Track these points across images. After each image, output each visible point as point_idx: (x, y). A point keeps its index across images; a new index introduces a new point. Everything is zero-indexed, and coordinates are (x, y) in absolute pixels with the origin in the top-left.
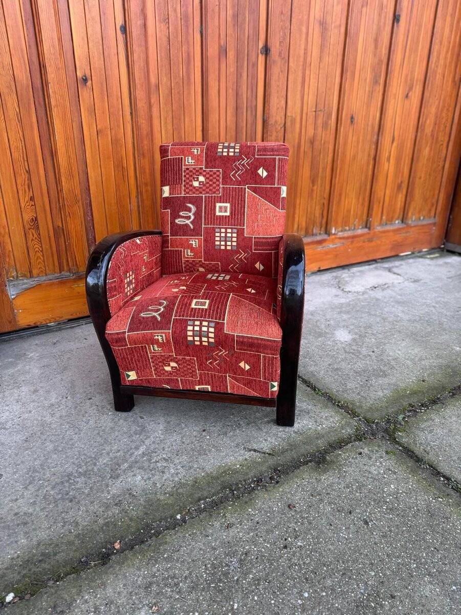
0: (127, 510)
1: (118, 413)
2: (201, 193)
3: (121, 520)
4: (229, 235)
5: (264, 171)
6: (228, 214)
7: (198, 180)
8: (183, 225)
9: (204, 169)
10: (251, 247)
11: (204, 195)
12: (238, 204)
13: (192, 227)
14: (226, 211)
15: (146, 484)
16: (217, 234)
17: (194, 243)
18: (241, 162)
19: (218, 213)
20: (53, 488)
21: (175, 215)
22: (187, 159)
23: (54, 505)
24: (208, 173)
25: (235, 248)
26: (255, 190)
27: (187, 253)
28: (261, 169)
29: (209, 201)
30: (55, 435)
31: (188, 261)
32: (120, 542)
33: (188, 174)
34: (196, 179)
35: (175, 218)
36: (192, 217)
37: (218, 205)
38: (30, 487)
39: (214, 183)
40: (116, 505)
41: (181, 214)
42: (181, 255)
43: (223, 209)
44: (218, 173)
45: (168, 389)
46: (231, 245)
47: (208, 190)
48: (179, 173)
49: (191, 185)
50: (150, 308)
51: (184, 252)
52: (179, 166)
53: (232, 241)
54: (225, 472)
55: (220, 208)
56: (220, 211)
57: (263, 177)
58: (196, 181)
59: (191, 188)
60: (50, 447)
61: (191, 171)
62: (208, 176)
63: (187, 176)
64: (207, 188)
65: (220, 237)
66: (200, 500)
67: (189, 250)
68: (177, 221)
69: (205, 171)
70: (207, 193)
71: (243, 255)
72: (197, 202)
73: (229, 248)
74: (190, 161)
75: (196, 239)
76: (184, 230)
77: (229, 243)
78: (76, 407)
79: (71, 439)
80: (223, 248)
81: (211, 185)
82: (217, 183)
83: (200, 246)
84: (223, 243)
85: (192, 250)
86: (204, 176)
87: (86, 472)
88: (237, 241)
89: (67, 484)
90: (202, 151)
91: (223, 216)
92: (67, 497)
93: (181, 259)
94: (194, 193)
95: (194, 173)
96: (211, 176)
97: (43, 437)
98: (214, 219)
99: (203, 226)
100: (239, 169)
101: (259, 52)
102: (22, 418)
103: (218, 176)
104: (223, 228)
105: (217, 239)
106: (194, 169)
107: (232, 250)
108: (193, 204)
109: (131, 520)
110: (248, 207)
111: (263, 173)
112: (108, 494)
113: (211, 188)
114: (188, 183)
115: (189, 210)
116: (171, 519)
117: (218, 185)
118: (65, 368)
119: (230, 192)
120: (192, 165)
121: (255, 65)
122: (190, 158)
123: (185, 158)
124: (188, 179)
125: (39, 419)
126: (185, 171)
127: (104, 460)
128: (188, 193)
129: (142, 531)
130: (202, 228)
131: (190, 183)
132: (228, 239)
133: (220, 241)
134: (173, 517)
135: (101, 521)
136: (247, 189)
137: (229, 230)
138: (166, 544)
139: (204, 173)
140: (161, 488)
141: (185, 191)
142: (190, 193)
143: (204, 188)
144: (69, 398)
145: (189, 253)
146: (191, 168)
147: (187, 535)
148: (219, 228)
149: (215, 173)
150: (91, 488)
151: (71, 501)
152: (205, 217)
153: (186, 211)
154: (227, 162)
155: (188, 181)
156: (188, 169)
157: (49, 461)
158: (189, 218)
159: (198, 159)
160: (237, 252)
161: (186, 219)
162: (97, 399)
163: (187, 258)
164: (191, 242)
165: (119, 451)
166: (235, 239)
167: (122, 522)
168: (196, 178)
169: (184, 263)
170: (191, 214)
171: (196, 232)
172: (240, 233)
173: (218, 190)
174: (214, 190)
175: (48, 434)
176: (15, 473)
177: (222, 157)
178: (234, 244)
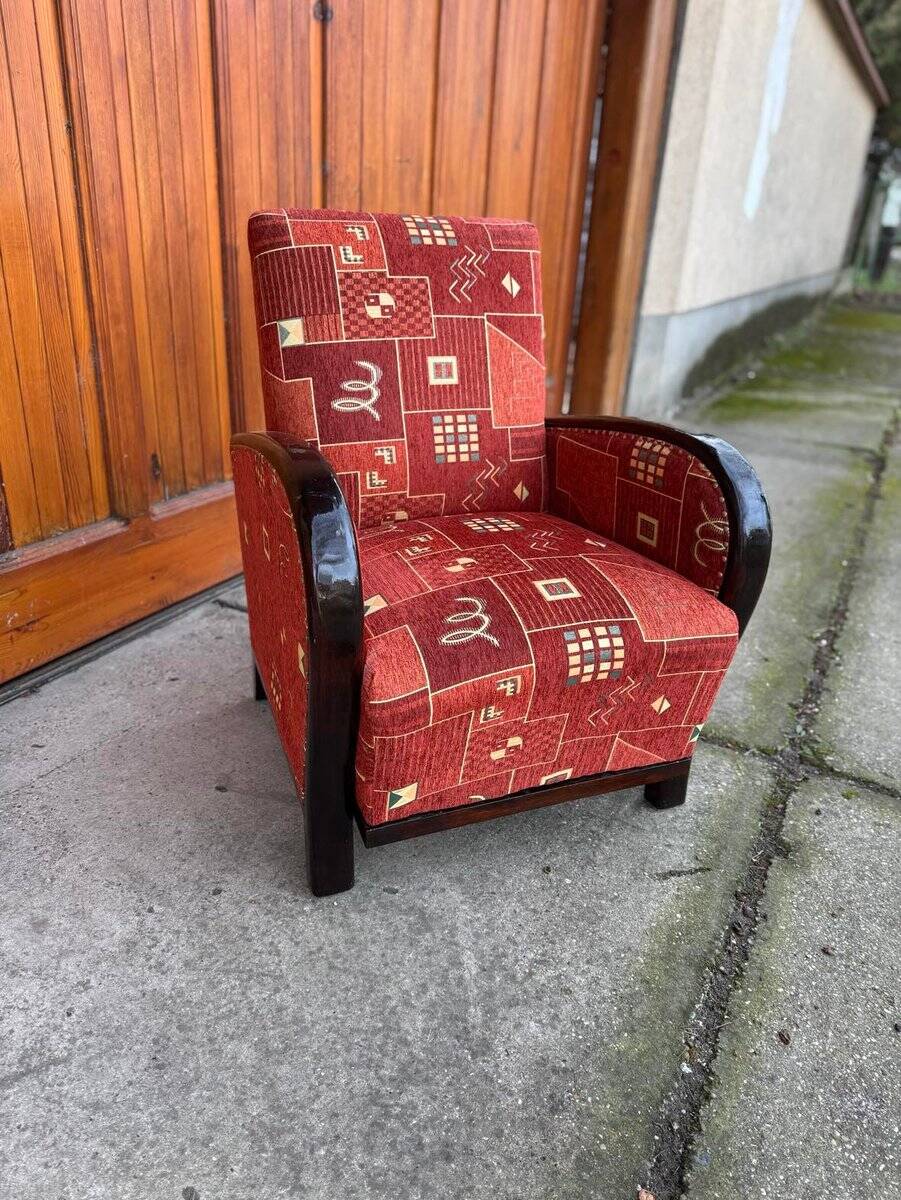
0: (587, 1108)
1: (325, 900)
2: (389, 333)
3: (596, 1137)
4: (462, 429)
5: (514, 282)
6: (454, 380)
7: (377, 302)
8: (354, 414)
9: (388, 276)
10: (507, 451)
11: (396, 339)
12: (473, 356)
13: (377, 417)
14: (449, 375)
15: (563, 1033)
16: (438, 430)
17: (387, 454)
18: (466, 260)
19: (433, 381)
20: (370, 1149)
21: (329, 390)
22: (342, 252)
23: (418, 1190)
24: (401, 287)
25: (476, 457)
26: (501, 324)
27: (371, 480)
28: (508, 277)
29: (410, 352)
30: (224, 1017)
31: (372, 499)
32: (643, 1186)
33: (351, 287)
34: (372, 301)
35: (331, 397)
36: (376, 394)
37: (432, 361)
38: (306, 1179)
39: (416, 309)
40: (554, 1110)
41: (346, 386)
42: (356, 487)
43: (444, 371)
44: (422, 286)
45: (481, 802)
46: (469, 450)
47: (405, 326)
48: (327, 286)
49: (364, 316)
50: (449, 620)
51: (364, 477)
52: (325, 269)
53: (469, 443)
54: (670, 938)
55: (437, 366)
56: (438, 375)
57: (514, 295)
58: (373, 304)
59: (363, 322)
60: (247, 1054)
61: (358, 282)
62: (399, 292)
63: (350, 293)
64: (403, 321)
65: (444, 434)
66: (686, 1014)
67: (376, 473)
68: (336, 405)
69: (391, 281)
70: (403, 333)
71: (492, 472)
72: (381, 354)
73: (464, 458)
74: (349, 256)
75: (389, 444)
76: (359, 425)
77: (463, 448)
78: (204, 926)
79: (280, 1010)
80: (452, 459)
81: (409, 315)
82: (424, 308)
83: (401, 459)
84: (451, 448)
85: (383, 470)
86: (391, 292)
87: (403, 1069)
88: (479, 442)
89: (392, 1124)
90: (373, 232)
91: (444, 386)
92: (428, 1151)
93: (357, 496)
94: (372, 334)
95: (364, 288)
96: (407, 292)
97: (200, 1035)
98: (426, 395)
99: (403, 412)
100: (465, 278)
101: (311, 12)
102: (78, 1011)
103: (424, 292)
104: (448, 413)
105: (439, 439)
106: (365, 275)
107: (470, 462)
108: (374, 362)
109: (615, 1126)
110: (493, 362)
111: (511, 285)
112: (511, 1094)
113: (412, 320)
114: (353, 311)
115: (366, 376)
116: (678, 1081)
117: (427, 314)
118: (63, 839)
119: (453, 331)
120: (359, 267)
121: (305, 42)
122: (349, 250)
123: (336, 248)
124: (354, 299)
125: (132, 991)
126: (342, 281)
127: (414, 1025)
128: (356, 334)
129: (657, 1138)
130: (401, 417)
131: (360, 310)
132: (461, 438)
133: (445, 444)
134: (677, 1075)
135: (566, 1166)
136: (486, 323)
137: (461, 418)
138: (729, 1137)
139: (391, 286)
140: (599, 1026)
141: (347, 329)
142: (363, 333)
143: (395, 321)
144: (157, 909)
145: (375, 480)
146: (357, 273)
147: (742, 1097)
148: (440, 414)
149: (415, 287)
150: (458, 1103)
151: (448, 1158)
152: (404, 390)
153: (357, 378)
154: (435, 260)
155: (353, 305)
156: (348, 276)
157: (283, 1088)
158: (367, 395)
159: (371, 253)
160: (481, 466)
161: (360, 397)
162: (235, 885)
163: (371, 491)
164: (379, 453)
165: (424, 987)
166: (474, 438)
167: (604, 1141)
168: (373, 297)
169: (363, 505)
170: (370, 386)
171: (387, 428)
172: (483, 421)
173: (429, 326)
174: (419, 326)
175: (201, 1021)
176: (223, 1166)
177: (422, 247)
178: (475, 447)
